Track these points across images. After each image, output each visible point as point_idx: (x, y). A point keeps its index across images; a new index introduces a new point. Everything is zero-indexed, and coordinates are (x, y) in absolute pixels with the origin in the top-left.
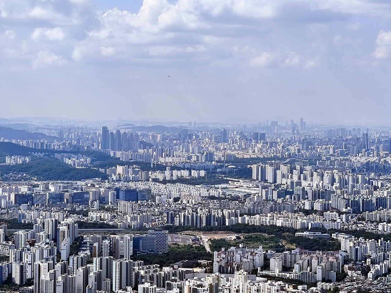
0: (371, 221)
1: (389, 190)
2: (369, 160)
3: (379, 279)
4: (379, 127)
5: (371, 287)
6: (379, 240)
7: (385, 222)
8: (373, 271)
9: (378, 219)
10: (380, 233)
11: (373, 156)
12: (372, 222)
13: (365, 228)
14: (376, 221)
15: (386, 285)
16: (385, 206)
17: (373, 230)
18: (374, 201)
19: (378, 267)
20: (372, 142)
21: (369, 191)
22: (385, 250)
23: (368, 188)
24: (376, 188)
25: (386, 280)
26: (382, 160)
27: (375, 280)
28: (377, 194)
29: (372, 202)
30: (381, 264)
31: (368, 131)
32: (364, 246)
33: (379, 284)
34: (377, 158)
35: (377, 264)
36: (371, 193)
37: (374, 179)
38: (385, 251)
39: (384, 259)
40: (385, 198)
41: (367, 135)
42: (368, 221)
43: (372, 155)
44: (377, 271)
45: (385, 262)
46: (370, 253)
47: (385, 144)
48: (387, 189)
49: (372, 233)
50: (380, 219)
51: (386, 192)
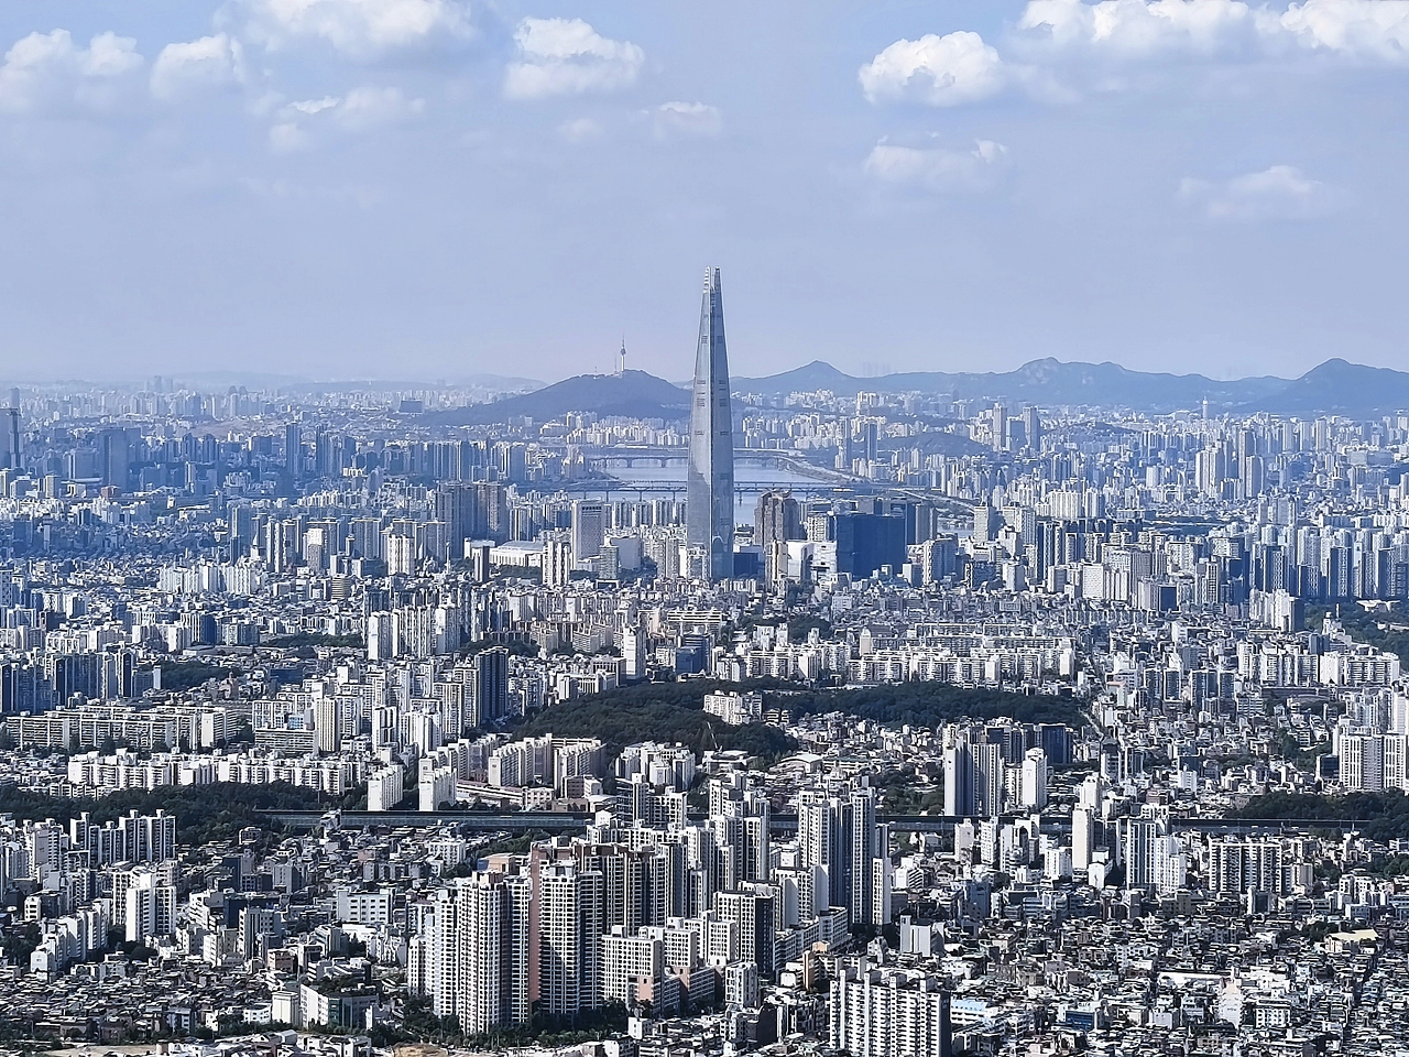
0: (37, 750)
1: (106, 626)
3: (73, 971)
4: (62, 383)
5: (45, 1007)
6: (73, 822)
7: (93, 749)
8: (49, 943)
9: (66, 740)
10: (75, 793)
11: (42, 496)
12: (44, 753)
13: (17, 778)
14: (59, 750)
15: (101, 994)
16: (90, 690)
17: (47, 782)
18: (50, 670)
19: (70, 925)
20: (35, 442)
21: (29, 634)
22: (95, 857)
23: (25, 622)
24: (54, 621)
25: (103, 975)
26: (75, 509)
28: (60, 642)
29: (40, 675)
30: (81, 914)
31: (16, 400)
32: (15, 846)
33: (74, 991)
34: (54, 502)
35: (64, 913)
36: (35, 640)
37: (47, 586)
38: (95, 864)
40: (92, 658)
41: (14, 413)
42: (27, 748)
43: (34, 493)
45: (97, 907)
47: (86, 449)
48: (99, 622)
49: (42, 798)
50: (75, 740)
51: (93, 635)
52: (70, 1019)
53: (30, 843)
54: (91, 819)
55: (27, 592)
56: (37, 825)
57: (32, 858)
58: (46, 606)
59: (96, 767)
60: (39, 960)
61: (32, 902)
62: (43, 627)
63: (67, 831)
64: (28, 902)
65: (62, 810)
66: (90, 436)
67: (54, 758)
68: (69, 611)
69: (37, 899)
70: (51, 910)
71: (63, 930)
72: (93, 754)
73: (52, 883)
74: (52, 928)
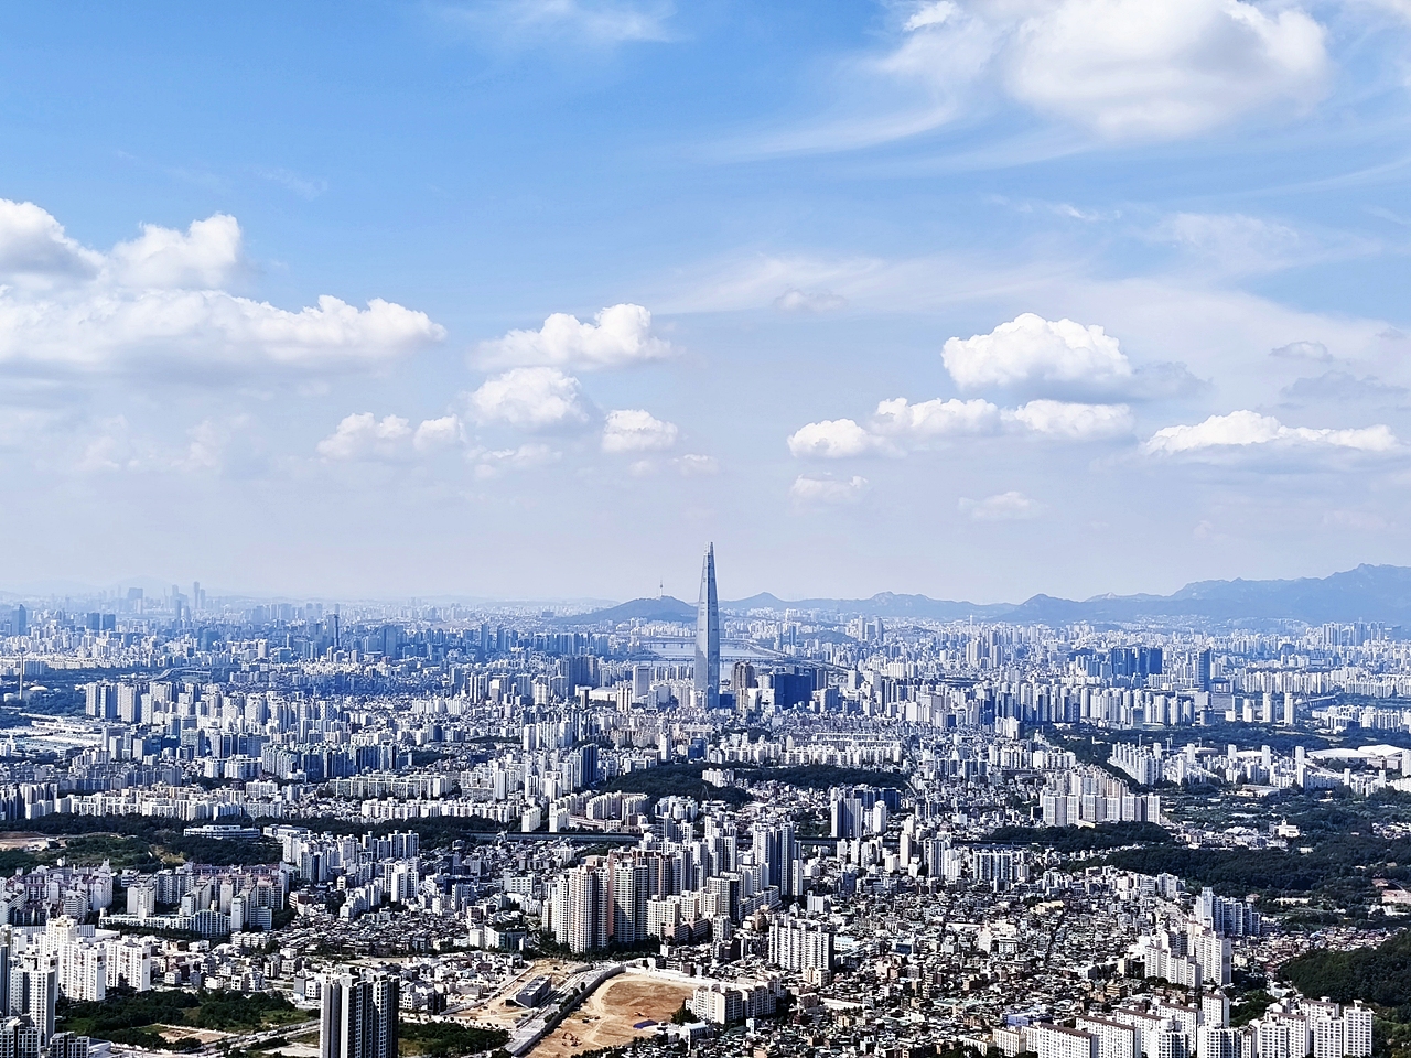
0: (345, 797)
1: (383, 731)
2: (341, 669)
3: (363, 917)
4: (361, 601)
5: (347, 937)
6: (364, 837)
7: (374, 797)
8: (350, 902)
9: (361, 793)
10: (365, 821)
11: (350, 662)
12: (349, 800)
13: (334, 812)
14: (357, 797)
15: (378, 930)
16: (374, 765)
17: (350, 815)
18: (353, 755)
19: (360, 892)
20: (347, 632)
21: (341, 735)
22: (375, 855)
23: (340, 729)
24: (356, 728)
25: (378, 919)
26: (368, 669)
27: (355, 920)
28: (360, 740)
29: (347, 757)
30: (367, 887)
31: (337, 610)
32: (333, 849)
33: (362, 928)
34: (357, 664)
35: (358, 886)
36: (345, 738)
37: (352, 710)
38: (375, 859)
39: (373, 877)
40: (376, 748)
41: (336, 617)
42: (340, 797)
43: (346, 660)
44: (359, 901)
45: (376, 883)
46: (343, 864)
47: (374, 636)
48: (379, 729)
49: (347, 823)
50: (365, 792)
51: (376, 736)
52: (361, 943)
53: (341, 850)
54: (373, 834)
55: (341, 712)
56: (345, 838)
57: (342, 856)
58: (352, 720)
59: (377, 807)
60: (344, 911)
61: (341, 880)
62: (350, 732)
63: (360, 841)
64: (339, 879)
65: (358, 830)
66: (377, 630)
67: (354, 802)
68: (364, 724)
69: (344, 878)
70: (351, 884)
71: (357, 895)
72: (375, 800)
73: (352, 870)
74: (351, 894)
